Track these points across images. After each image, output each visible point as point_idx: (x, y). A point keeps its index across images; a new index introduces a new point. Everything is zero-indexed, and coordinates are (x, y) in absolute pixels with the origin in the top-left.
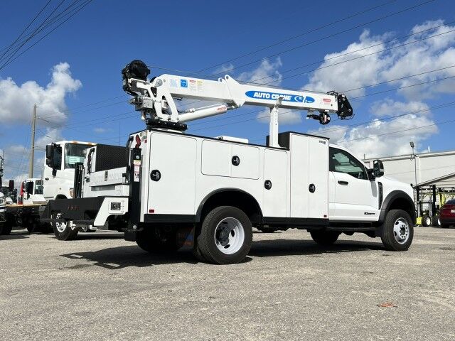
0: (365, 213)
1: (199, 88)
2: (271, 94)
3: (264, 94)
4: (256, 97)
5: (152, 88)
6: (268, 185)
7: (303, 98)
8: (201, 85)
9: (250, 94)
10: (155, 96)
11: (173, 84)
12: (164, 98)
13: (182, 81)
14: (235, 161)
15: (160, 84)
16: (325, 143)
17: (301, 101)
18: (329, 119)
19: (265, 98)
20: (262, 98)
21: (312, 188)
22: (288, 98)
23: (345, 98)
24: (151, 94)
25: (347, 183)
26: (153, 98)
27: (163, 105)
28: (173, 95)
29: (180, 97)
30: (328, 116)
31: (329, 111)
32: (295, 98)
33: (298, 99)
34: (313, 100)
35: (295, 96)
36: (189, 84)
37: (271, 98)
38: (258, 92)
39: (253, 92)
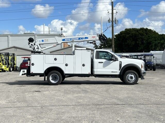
0: (112, 72)
1: (47, 41)
2: (71, 39)
4: (65, 41)
5: (34, 44)
6: (66, 65)
7: (83, 38)
11: (40, 41)
12: (37, 45)
13: (42, 40)
14: (55, 59)
15: (36, 42)
16: (89, 51)
17: (83, 39)
20: (68, 40)
21: (84, 65)
22: (78, 39)
24: (34, 45)
25: (103, 62)
26: (34, 46)
27: (37, 47)
28: (39, 44)
29: (42, 44)
30: (95, 42)
31: (95, 40)
32: (80, 39)
33: (81, 39)
34: (87, 38)
35: (80, 38)
36: (44, 41)
37: (71, 40)
38: (66, 39)
39: (65, 39)
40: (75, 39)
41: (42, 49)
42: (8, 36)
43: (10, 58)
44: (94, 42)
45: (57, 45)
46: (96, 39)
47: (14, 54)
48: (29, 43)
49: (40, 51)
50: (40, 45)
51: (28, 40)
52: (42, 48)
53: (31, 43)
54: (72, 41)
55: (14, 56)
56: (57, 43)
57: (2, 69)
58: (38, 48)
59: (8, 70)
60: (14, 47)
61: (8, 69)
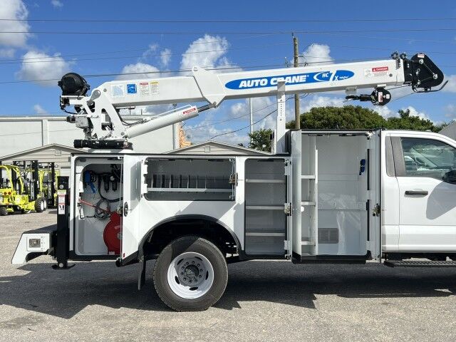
1: (154, 91)
2: (269, 79)
3: (257, 81)
4: (243, 88)
5: (88, 103)
7: (330, 75)
8: (156, 86)
9: (234, 85)
10: (93, 111)
11: (117, 91)
12: (104, 111)
13: (129, 86)
15: (97, 95)
17: (327, 79)
18: (388, 97)
19: (259, 86)
20: (254, 87)
22: (302, 79)
23: (426, 59)
24: (88, 110)
25: (425, 194)
26: (90, 114)
27: (103, 119)
28: (115, 106)
29: (131, 106)
30: (385, 92)
31: (388, 84)
32: (315, 77)
33: (320, 77)
34: (350, 74)
35: (313, 74)
36: (139, 88)
37: (269, 85)
38: (247, 80)
39: (239, 82)
40: (288, 80)
41: (129, 131)
42: (42, 121)
43: (42, 174)
44: (380, 94)
45: (202, 110)
46: (393, 79)
47: (53, 163)
48: (66, 101)
49: (119, 138)
50: (118, 111)
51: (60, 84)
52: (130, 125)
53: (73, 102)
54: (276, 88)
55: (53, 170)
56: (204, 99)
57: (15, 207)
58: (108, 126)
59: (34, 209)
60: (55, 147)
61: (32, 206)
